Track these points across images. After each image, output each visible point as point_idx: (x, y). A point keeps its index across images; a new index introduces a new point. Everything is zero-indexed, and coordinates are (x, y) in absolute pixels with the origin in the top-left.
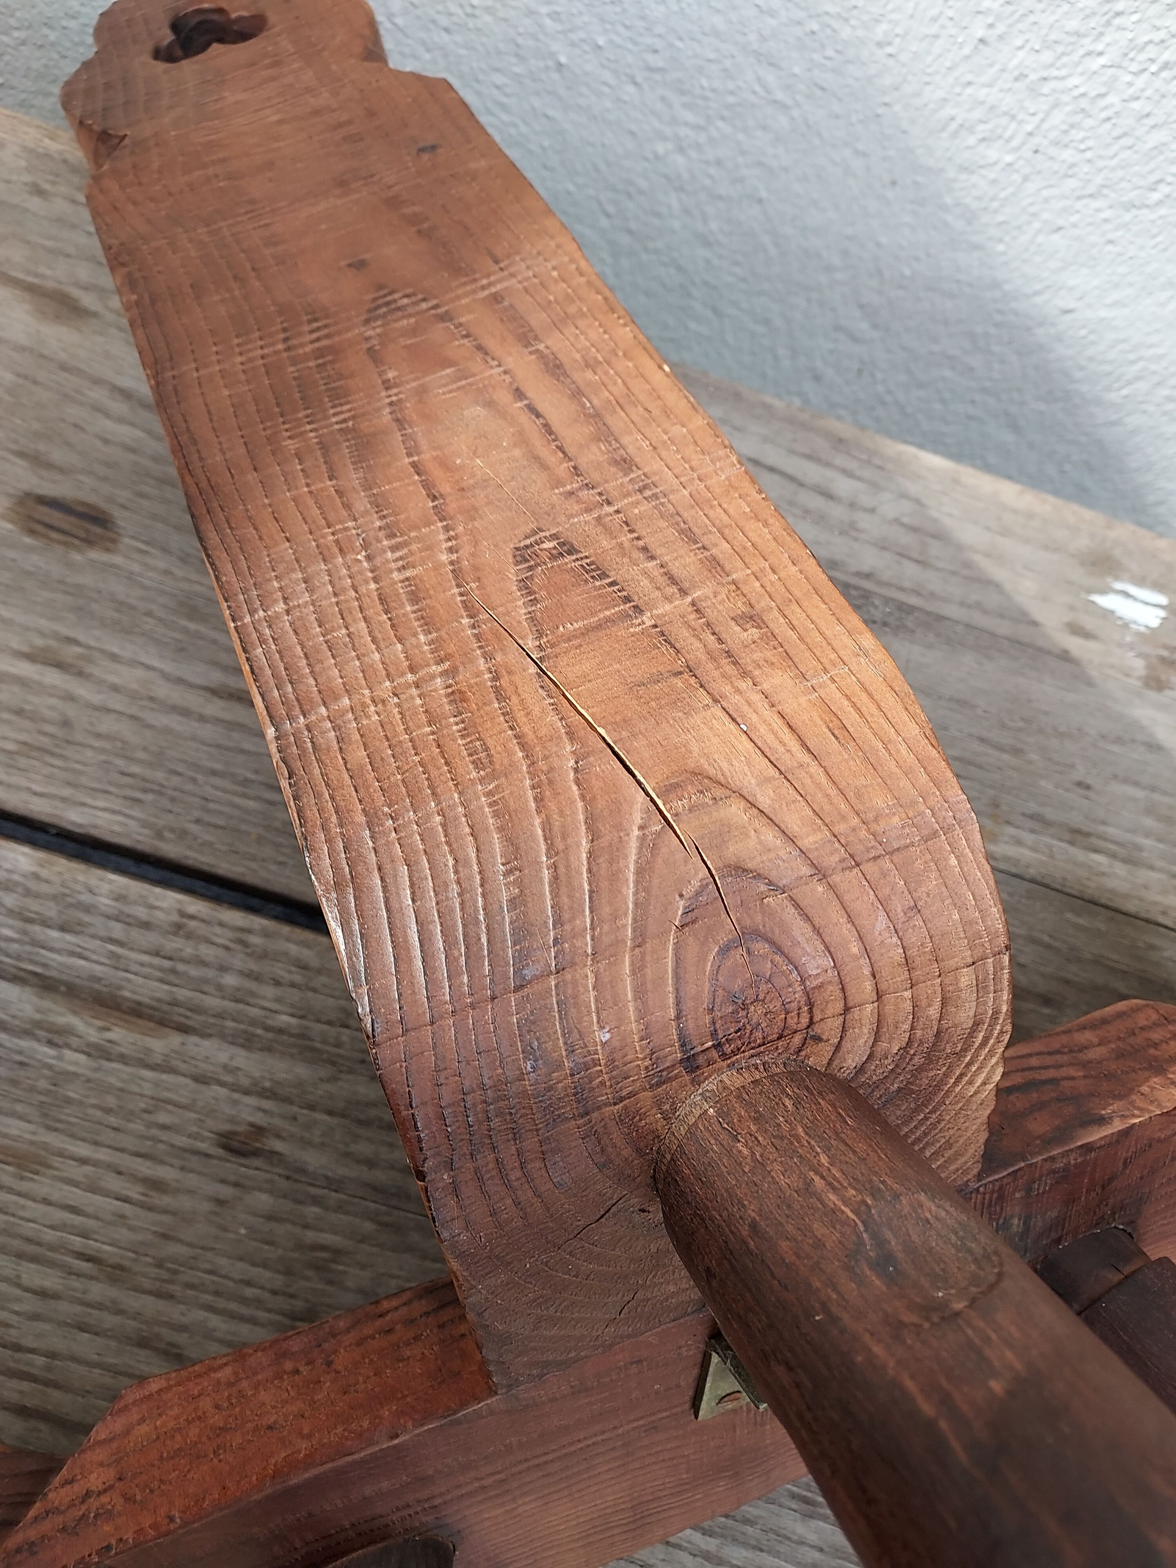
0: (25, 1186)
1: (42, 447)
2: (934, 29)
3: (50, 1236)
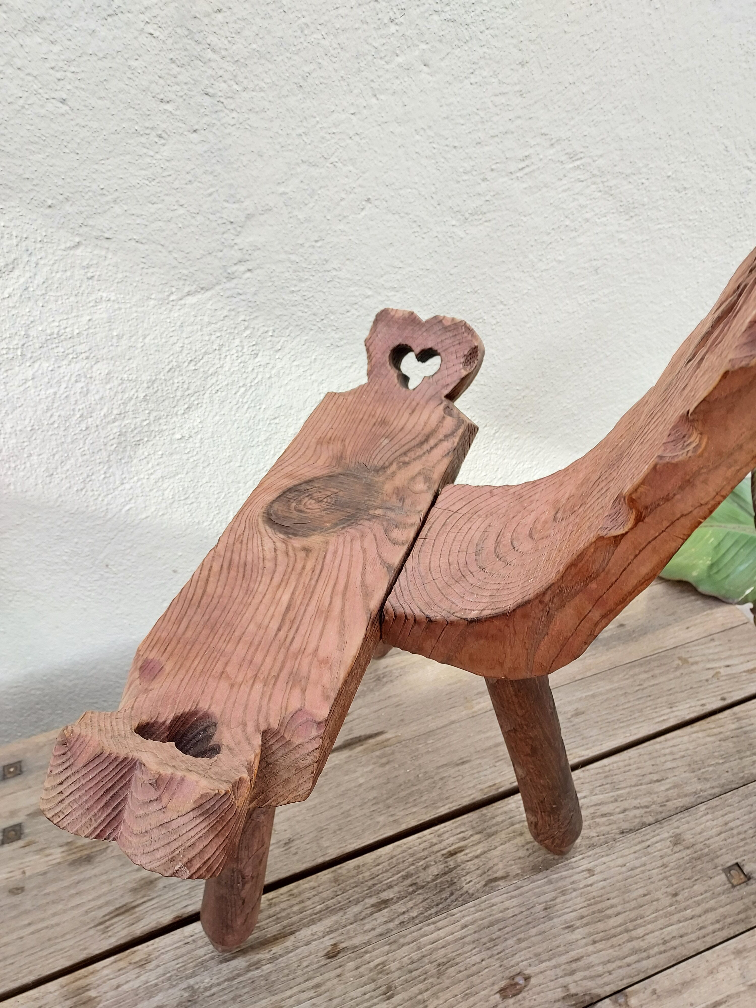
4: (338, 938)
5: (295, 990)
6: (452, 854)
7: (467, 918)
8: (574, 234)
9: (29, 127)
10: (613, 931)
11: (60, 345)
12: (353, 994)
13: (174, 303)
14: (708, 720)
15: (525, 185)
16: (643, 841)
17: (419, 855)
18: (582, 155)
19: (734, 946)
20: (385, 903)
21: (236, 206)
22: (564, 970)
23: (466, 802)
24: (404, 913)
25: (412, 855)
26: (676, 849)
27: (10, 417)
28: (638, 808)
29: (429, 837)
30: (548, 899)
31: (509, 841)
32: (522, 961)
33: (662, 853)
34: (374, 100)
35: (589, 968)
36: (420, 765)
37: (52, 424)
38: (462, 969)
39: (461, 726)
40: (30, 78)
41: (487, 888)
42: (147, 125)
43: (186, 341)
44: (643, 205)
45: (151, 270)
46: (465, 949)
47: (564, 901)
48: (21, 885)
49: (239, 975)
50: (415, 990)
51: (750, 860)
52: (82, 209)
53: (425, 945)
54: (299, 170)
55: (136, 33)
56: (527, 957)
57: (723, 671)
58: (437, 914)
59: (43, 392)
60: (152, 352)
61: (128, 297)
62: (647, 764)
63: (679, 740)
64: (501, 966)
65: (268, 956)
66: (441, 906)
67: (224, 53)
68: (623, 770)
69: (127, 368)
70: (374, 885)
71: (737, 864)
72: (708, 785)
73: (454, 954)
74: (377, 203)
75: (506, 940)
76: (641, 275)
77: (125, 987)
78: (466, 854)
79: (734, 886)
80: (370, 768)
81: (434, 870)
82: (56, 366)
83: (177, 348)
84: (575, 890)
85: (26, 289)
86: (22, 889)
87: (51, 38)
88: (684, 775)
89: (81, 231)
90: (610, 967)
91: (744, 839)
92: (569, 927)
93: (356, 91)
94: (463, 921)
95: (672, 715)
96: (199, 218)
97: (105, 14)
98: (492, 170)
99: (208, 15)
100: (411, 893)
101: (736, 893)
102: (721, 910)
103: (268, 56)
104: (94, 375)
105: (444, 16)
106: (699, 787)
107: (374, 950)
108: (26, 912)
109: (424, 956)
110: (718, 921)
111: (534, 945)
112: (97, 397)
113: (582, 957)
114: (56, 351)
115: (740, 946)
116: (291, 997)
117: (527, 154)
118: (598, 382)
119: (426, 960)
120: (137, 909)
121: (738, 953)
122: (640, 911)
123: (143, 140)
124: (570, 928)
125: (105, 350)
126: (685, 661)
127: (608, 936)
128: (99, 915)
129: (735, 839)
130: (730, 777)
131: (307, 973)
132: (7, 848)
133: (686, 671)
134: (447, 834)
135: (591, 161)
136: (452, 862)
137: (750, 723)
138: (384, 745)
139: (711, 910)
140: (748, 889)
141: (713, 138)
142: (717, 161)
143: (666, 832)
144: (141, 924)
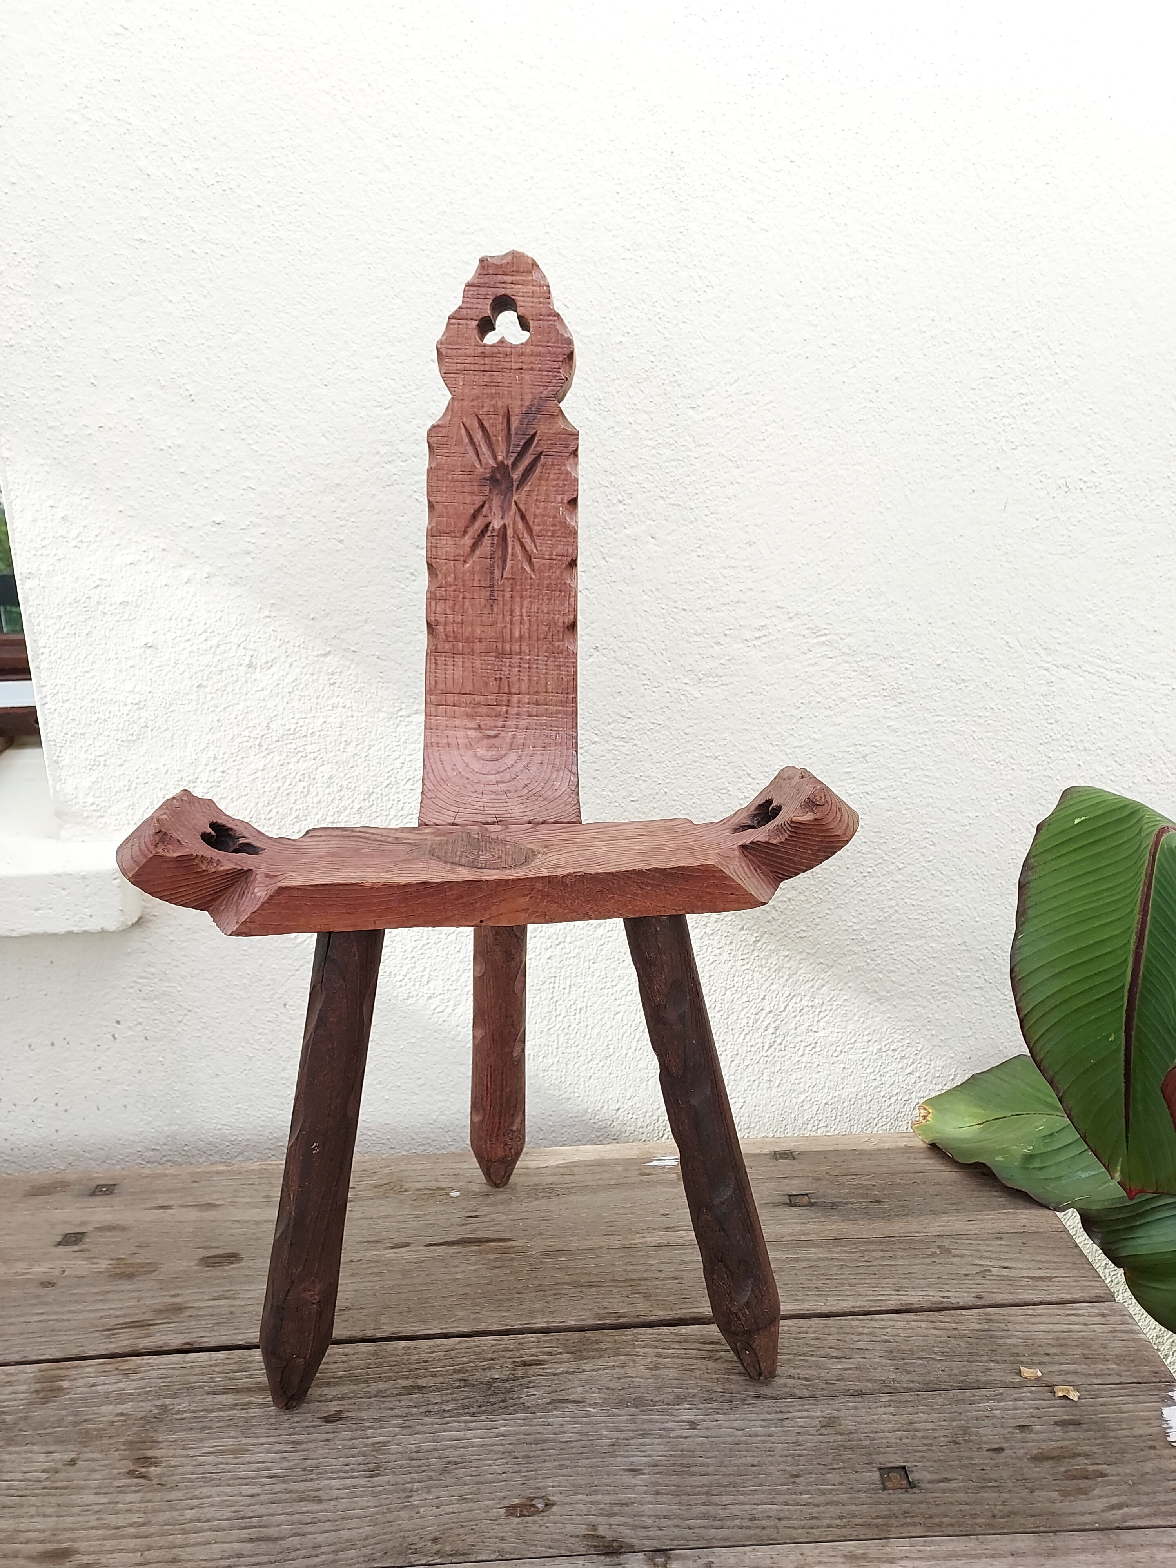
0: (239, 1461)
1: (206, 1244)
3: (254, 1474)
4: (347, 1407)
6: (525, 1364)
7: (507, 1428)
8: (829, 712)
9: (311, 558)
10: (689, 1489)
11: (294, 742)
12: (333, 1461)
13: (402, 719)
14: (943, 1313)
15: (764, 655)
16: (781, 1412)
17: (485, 1356)
18: (826, 632)
19: (851, 1549)
22: (601, 1509)
23: (571, 1321)
24: (436, 1403)
25: (475, 1353)
26: (823, 1431)
27: (235, 804)
28: (794, 1378)
29: (508, 1342)
30: (621, 1436)
31: (604, 1369)
32: (553, 1487)
33: (801, 1430)
34: (603, 562)
35: (635, 1516)
36: (536, 1277)
37: (269, 820)
38: (474, 1474)
39: (608, 1253)
40: (321, 524)
41: (550, 1407)
42: (402, 564)
43: (408, 758)
44: (913, 692)
45: (385, 685)
46: (489, 1456)
47: (641, 1444)
48: (55, 1281)
49: (220, 1410)
50: (407, 1477)
51: (925, 1468)
52: (337, 624)
53: (443, 1440)
56: (562, 1484)
57: (995, 1271)
58: (474, 1414)
59: (268, 785)
60: (374, 764)
61: (361, 707)
62: (830, 1337)
63: (890, 1323)
64: (523, 1484)
65: (261, 1401)
66: (483, 1408)
69: (348, 776)
70: (416, 1369)
71: (904, 1468)
72: (906, 1379)
73: (473, 1457)
74: (604, 652)
75: (545, 1461)
76: (927, 773)
77: (100, 1388)
78: (543, 1369)
79: (885, 1488)
80: (476, 1267)
81: (495, 1373)
82: (286, 761)
83: (398, 763)
84: (661, 1436)
85: (278, 685)
86: (53, 1285)
87: (342, 498)
88: (877, 1360)
89: (334, 642)
90: (663, 1522)
91: (930, 1445)
92: (633, 1470)
93: (586, 553)
94: (502, 1430)
97: (384, 485)
98: (726, 635)
100: (454, 1388)
101: (884, 1495)
102: (853, 1507)
104: (317, 777)
105: (668, 500)
106: (893, 1376)
107: (381, 1427)
108: (46, 1304)
110: (841, 1518)
111: (578, 1474)
112: (316, 800)
113: (633, 1503)
114: (289, 746)
115: (859, 1552)
116: (263, 1444)
117: (763, 624)
118: (893, 903)
119: (436, 1454)
120: (151, 1327)
121: (851, 1557)
122: (738, 1480)
123: (398, 575)
124: (635, 1471)
125: (333, 754)
126: (945, 1251)
127: (679, 1492)
128: (112, 1322)
129: (917, 1441)
130: (944, 1376)
131: (294, 1428)
132: (61, 1249)
133: (942, 1261)
134: (531, 1345)
135: (838, 638)
136: (520, 1372)
137: (1006, 1328)
138: (505, 1250)
139: (837, 1503)
140: (906, 1496)
141: (987, 631)
142: (1000, 656)
143: (819, 1411)
144: (147, 1340)
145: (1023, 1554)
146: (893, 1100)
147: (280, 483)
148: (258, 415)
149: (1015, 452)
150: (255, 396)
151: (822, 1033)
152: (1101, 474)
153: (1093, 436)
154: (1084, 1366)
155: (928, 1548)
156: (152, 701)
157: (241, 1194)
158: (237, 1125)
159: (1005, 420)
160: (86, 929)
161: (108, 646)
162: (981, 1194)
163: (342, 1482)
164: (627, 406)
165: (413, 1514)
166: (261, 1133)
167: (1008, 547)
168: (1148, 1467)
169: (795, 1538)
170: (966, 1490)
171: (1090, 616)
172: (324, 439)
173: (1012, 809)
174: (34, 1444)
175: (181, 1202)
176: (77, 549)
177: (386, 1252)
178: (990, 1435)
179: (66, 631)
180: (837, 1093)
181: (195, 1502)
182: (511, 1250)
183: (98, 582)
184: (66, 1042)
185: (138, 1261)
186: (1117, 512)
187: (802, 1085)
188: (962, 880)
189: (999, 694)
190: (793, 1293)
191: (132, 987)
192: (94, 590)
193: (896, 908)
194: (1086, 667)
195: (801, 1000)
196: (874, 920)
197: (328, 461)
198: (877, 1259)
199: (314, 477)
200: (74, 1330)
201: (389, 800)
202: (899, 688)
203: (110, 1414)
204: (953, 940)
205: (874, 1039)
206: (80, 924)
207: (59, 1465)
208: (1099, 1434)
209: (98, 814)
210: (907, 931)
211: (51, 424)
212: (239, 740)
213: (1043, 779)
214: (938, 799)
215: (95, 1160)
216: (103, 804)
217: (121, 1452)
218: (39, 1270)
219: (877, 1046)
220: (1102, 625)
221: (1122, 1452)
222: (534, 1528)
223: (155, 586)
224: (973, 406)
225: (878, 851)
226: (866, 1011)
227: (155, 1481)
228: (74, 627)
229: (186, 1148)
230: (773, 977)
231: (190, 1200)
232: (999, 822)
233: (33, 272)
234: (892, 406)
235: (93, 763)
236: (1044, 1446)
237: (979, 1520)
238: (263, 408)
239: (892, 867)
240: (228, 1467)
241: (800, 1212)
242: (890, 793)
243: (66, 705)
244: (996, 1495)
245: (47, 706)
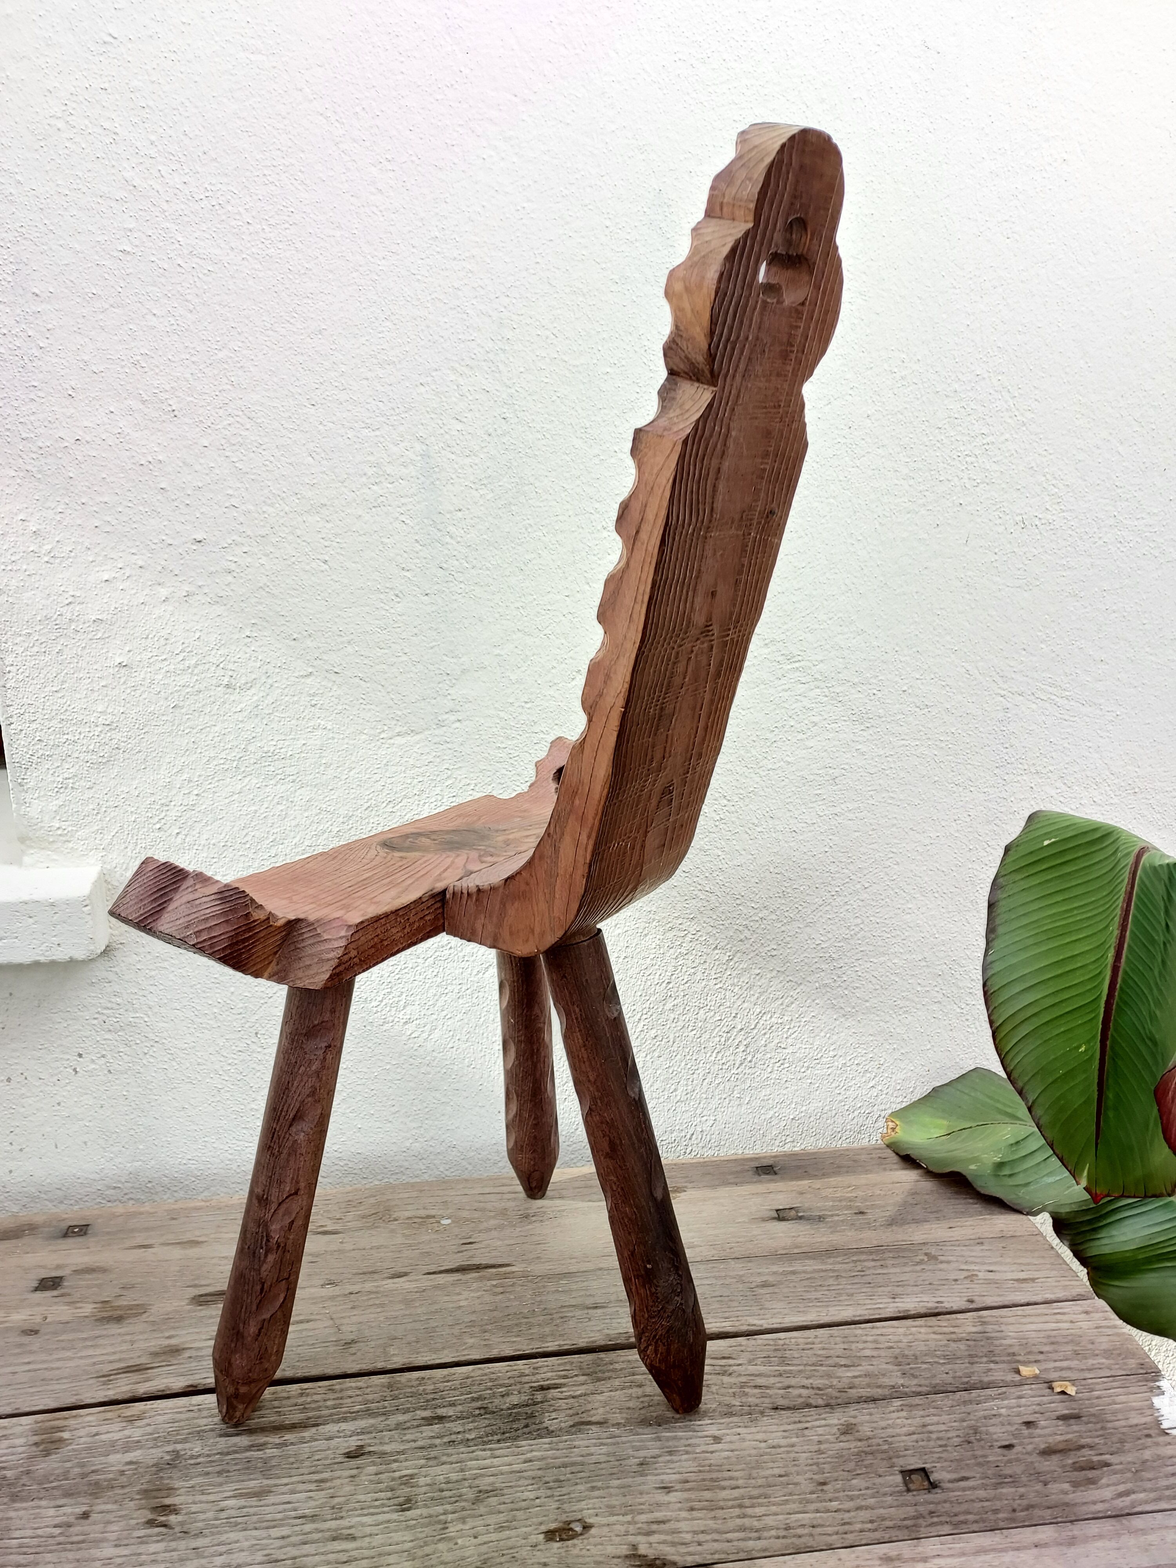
0: (262, 1503)
1: (196, 1282)
2: (483, 1054)
3: (280, 1516)
4: (368, 1441)
5: (294, 1479)
6: (542, 1388)
7: (534, 1453)
9: (294, 578)
10: (722, 1503)
11: (272, 764)
12: (361, 1497)
13: (383, 741)
14: (940, 1317)
16: (800, 1422)
17: (501, 1382)
19: (885, 1551)
20: (441, 1419)
21: (455, 660)
22: (639, 1528)
23: (582, 1343)
24: (459, 1433)
25: (491, 1380)
26: (843, 1438)
27: (209, 828)
28: (808, 1388)
29: (522, 1367)
30: (648, 1455)
31: (622, 1389)
32: (588, 1509)
33: (822, 1438)
34: (587, 587)
35: (673, 1533)
36: (541, 1301)
38: (507, 1501)
39: (608, 1274)
40: (304, 544)
41: (574, 1429)
42: (388, 585)
43: (389, 781)
44: (880, 717)
45: (369, 707)
46: (520, 1483)
47: (669, 1461)
48: (37, 1328)
49: (235, 1452)
51: (943, 1468)
52: (320, 645)
53: (471, 1469)
54: (514, 637)
55: (392, 520)
56: (597, 1506)
57: (981, 1275)
58: (499, 1441)
59: (245, 808)
60: (354, 786)
61: (343, 728)
62: (837, 1346)
63: (892, 1330)
64: (558, 1508)
65: (277, 1441)
66: (507, 1435)
67: (459, 539)
68: (801, 1347)
69: (327, 799)
70: (434, 1399)
71: (923, 1469)
72: (914, 1382)
73: (504, 1485)
75: (577, 1484)
76: (892, 795)
77: (103, 1437)
78: (562, 1392)
79: (909, 1490)
80: (479, 1293)
81: (515, 1399)
82: (263, 784)
84: (687, 1453)
85: (257, 706)
86: (36, 1332)
87: (327, 519)
88: (885, 1366)
89: (315, 663)
90: (702, 1538)
91: (946, 1446)
92: (664, 1488)
93: (570, 578)
94: (529, 1455)
95: (892, 1305)
96: (419, 666)
97: (371, 506)
99: (450, 512)
100: (474, 1416)
101: (909, 1497)
102: (882, 1511)
103: (496, 545)
104: (295, 800)
106: (901, 1382)
107: (406, 1460)
108: (31, 1352)
109: (465, 1479)
110: (871, 1522)
111: (611, 1495)
112: (294, 823)
113: (669, 1521)
114: (267, 769)
115: (894, 1553)
116: (286, 1485)
118: (859, 921)
119: (466, 1484)
120: (150, 1371)
121: (887, 1559)
122: (769, 1491)
123: (382, 596)
124: (667, 1489)
125: (311, 777)
126: (932, 1257)
127: (713, 1507)
128: (107, 1368)
129: (932, 1443)
130: (948, 1379)
131: (316, 1466)
132: (39, 1295)
133: (930, 1267)
134: (545, 1369)
135: (811, 665)
136: (539, 1397)
137: (1000, 1329)
138: (506, 1276)
139: (867, 1508)
140: (929, 1497)
141: (948, 659)
142: (960, 684)
143: (836, 1419)
144: (148, 1384)
145: (1046, 1545)
146: (856, 1113)
147: (264, 502)
148: (242, 433)
149: (978, 489)
150: (241, 413)
151: (790, 1050)
152: (1054, 512)
153: (1048, 476)
154: (1076, 1362)
155: (958, 1545)
156: (124, 723)
157: (224, 1230)
158: (204, 1159)
159: (968, 459)
160: (54, 958)
161: (79, 665)
162: (957, 1202)
163: (375, 1517)
164: (613, 435)
165: (451, 1545)
166: (229, 1167)
167: (969, 580)
168: (1147, 1454)
169: (831, 1545)
170: (984, 1487)
171: (1043, 646)
172: (310, 458)
173: (970, 830)
174: (41, 1499)
175: (161, 1240)
176: (49, 565)
177: (384, 1282)
178: (999, 1433)
179: (36, 649)
180: (804, 1108)
181: (223, 1549)
182: (511, 1276)
183: (70, 600)
184: (23, 1077)
185: (125, 1303)
186: (1069, 548)
187: (770, 1101)
188: (923, 898)
189: (960, 719)
190: (794, 1305)
191: (95, 1019)
192: (66, 608)
193: (862, 926)
194: (1039, 694)
195: (771, 1017)
196: (841, 938)
197: (315, 481)
198: (869, 1268)
199: (299, 496)
200: (66, 1378)
201: (368, 823)
202: (867, 713)
203: (119, 1463)
204: (914, 956)
205: (840, 1054)
206: (47, 953)
207: (72, 1519)
208: (1099, 1426)
209: (64, 839)
210: (871, 948)
211: (24, 435)
212: (215, 763)
213: (999, 800)
214: (902, 820)
215: (51, 1201)
216: (70, 829)
217: (137, 1502)
218: (19, 1317)
219: (842, 1061)
220: (1053, 655)
221: (1122, 1442)
222: (576, 1551)
223: (131, 604)
224: (938, 445)
225: (845, 871)
226: (832, 1027)
227: (177, 1529)
228: (44, 645)
229: (149, 1185)
230: (744, 995)
231: (171, 1238)
232: (958, 842)
233: (10, 279)
234: (863, 442)
235: (60, 786)
236: (1050, 1440)
237: (1001, 1516)
238: (248, 426)
239: (858, 886)
240: (252, 1510)
241: (790, 1226)
242: (857, 815)
243: (34, 726)
244: (1013, 1490)
245: (12, 726)
